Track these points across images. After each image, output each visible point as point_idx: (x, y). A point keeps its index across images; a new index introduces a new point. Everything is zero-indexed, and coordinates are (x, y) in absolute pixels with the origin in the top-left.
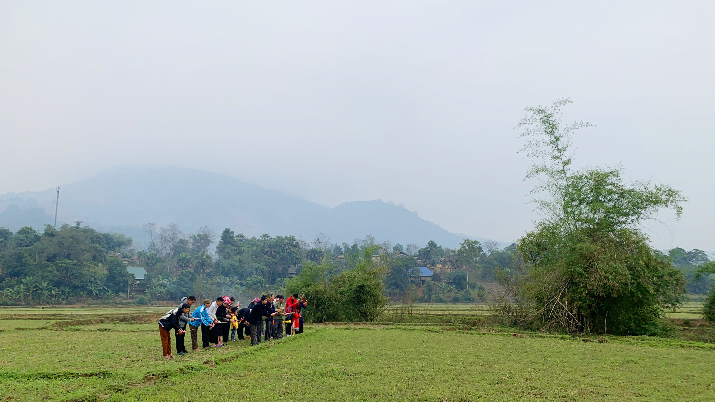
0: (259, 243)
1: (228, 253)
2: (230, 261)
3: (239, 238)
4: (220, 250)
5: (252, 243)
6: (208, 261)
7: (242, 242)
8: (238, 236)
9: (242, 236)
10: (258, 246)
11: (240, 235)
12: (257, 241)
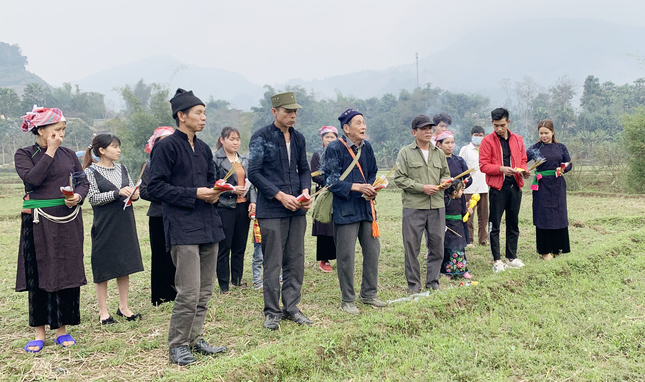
0: (633, 90)
1: (593, 104)
2: (597, 114)
3: (607, 87)
4: (584, 102)
5: (623, 90)
6: (570, 115)
7: (610, 91)
8: (606, 85)
9: (610, 84)
10: (630, 93)
11: (608, 82)
12: (630, 89)
